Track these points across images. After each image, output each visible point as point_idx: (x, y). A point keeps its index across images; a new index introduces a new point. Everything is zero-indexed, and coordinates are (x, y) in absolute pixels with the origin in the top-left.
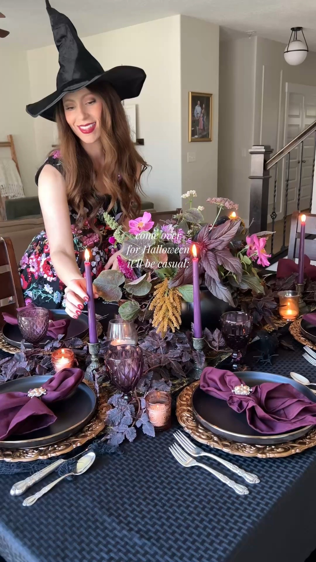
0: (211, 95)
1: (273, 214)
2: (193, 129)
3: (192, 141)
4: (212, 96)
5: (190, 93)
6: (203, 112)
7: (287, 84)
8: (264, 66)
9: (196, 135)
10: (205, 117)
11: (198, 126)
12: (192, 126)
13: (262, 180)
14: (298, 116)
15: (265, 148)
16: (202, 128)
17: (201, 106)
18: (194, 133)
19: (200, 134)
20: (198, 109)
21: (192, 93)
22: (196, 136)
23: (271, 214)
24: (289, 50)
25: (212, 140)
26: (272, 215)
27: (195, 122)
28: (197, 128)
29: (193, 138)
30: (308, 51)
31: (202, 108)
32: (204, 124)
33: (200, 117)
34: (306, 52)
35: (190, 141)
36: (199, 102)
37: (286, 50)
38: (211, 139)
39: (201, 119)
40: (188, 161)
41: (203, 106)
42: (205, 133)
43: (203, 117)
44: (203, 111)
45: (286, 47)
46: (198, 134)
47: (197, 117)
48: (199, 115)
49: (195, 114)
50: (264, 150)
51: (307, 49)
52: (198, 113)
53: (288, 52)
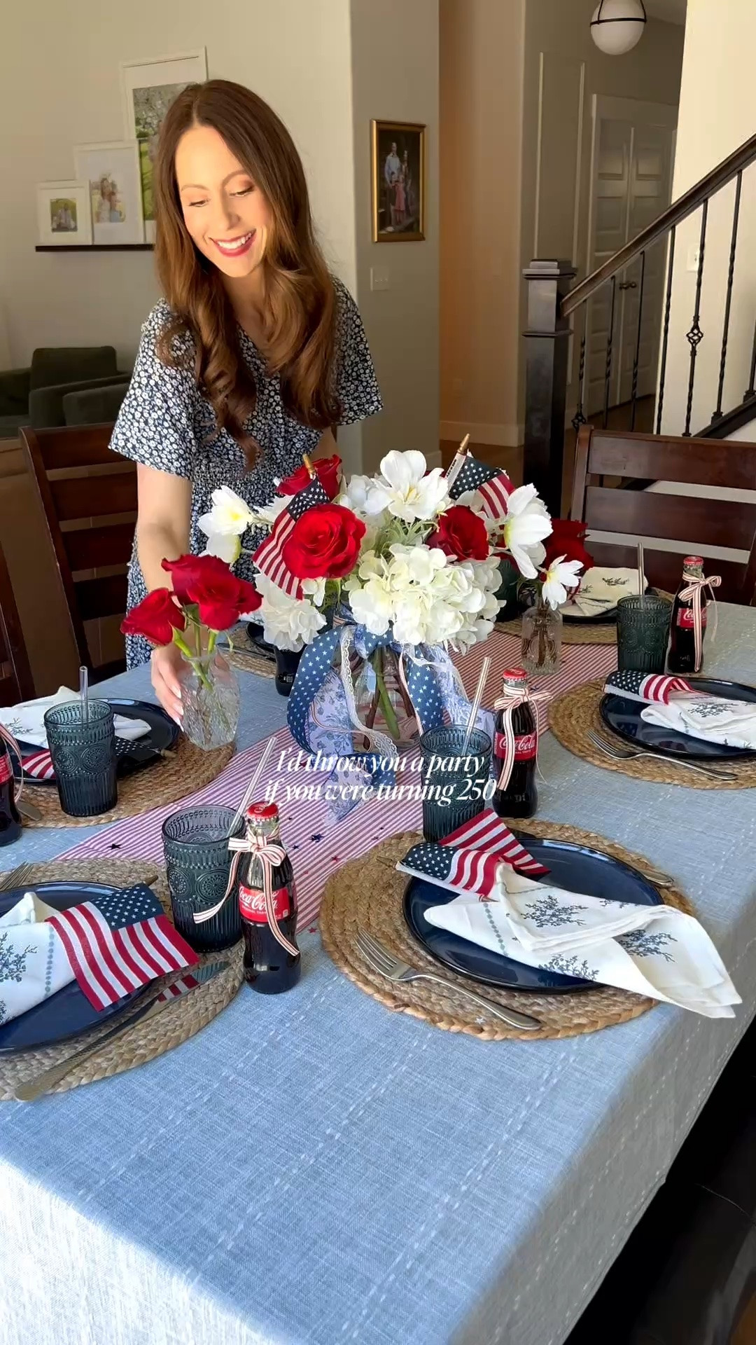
0: (422, 127)
1: (577, 417)
2: (383, 210)
3: (379, 240)
4: (425, 129)
5: (375, 122)
6: (404, 170)
7: (595, 96)
8: (542, 54)
9: (390, 224)
10: (410, 182)
11: (394, 204)
12: (380, 205)
13: (553, 340)
14: (619, 177)
15: (559, 267)
16: (403, 208)
17: (400, 154)
18: (384, 220)
19: (399, 223)
20: (393, 162)
21: (378, 123)
22: (390, 229)
23: (574, 416)
24: (601, 19)
25: (425, 236)
26: (576, 421)
27: (386, 195)
28: (392, 208)
29: (383, 232)
30: (644, 20)
31: (402, 161)
32: (406, 200)
33: (397, 181)
34: (642, 23)
35: (376, 240)
36: (394, 145)
37: (595, 19)
38: (423, 234)
39: (401, 186)
40: (372, 288)
41: (403, 153)
42: (411, 220)
43: (405, 181)
44: (404, 167)
45: (595, 9)
46: (393, 223)
47: (391, 182)
48: (395, 178)
49: (387, 176)
50: (557, 272)
51: (642, 17)
52: (393, 173)
53: (599, 22)
